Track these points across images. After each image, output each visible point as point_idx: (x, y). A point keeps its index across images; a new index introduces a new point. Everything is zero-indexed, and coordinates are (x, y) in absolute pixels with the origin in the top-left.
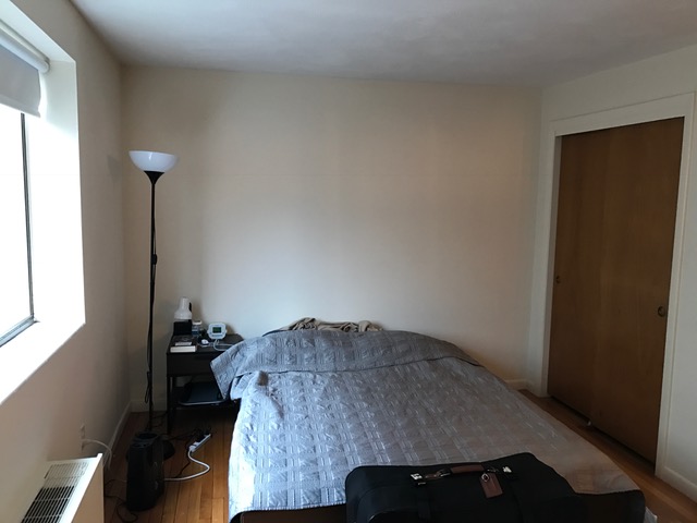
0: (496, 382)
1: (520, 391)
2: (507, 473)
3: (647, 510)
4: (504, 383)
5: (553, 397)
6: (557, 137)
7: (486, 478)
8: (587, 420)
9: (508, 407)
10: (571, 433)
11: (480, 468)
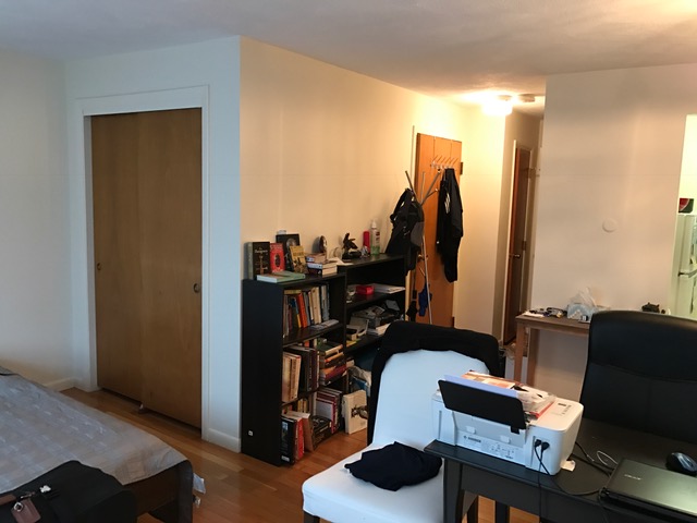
0: (34, 388)
1: (64, 392)
2: (47, 493)
3: (195, 476)
4: (44, 388)
5: (103, 389)
6: (85, 117)
7: (19, 507)
8: (139, 403)
9: (49, 414)
10: (119, 424)
11: (12, 498)
